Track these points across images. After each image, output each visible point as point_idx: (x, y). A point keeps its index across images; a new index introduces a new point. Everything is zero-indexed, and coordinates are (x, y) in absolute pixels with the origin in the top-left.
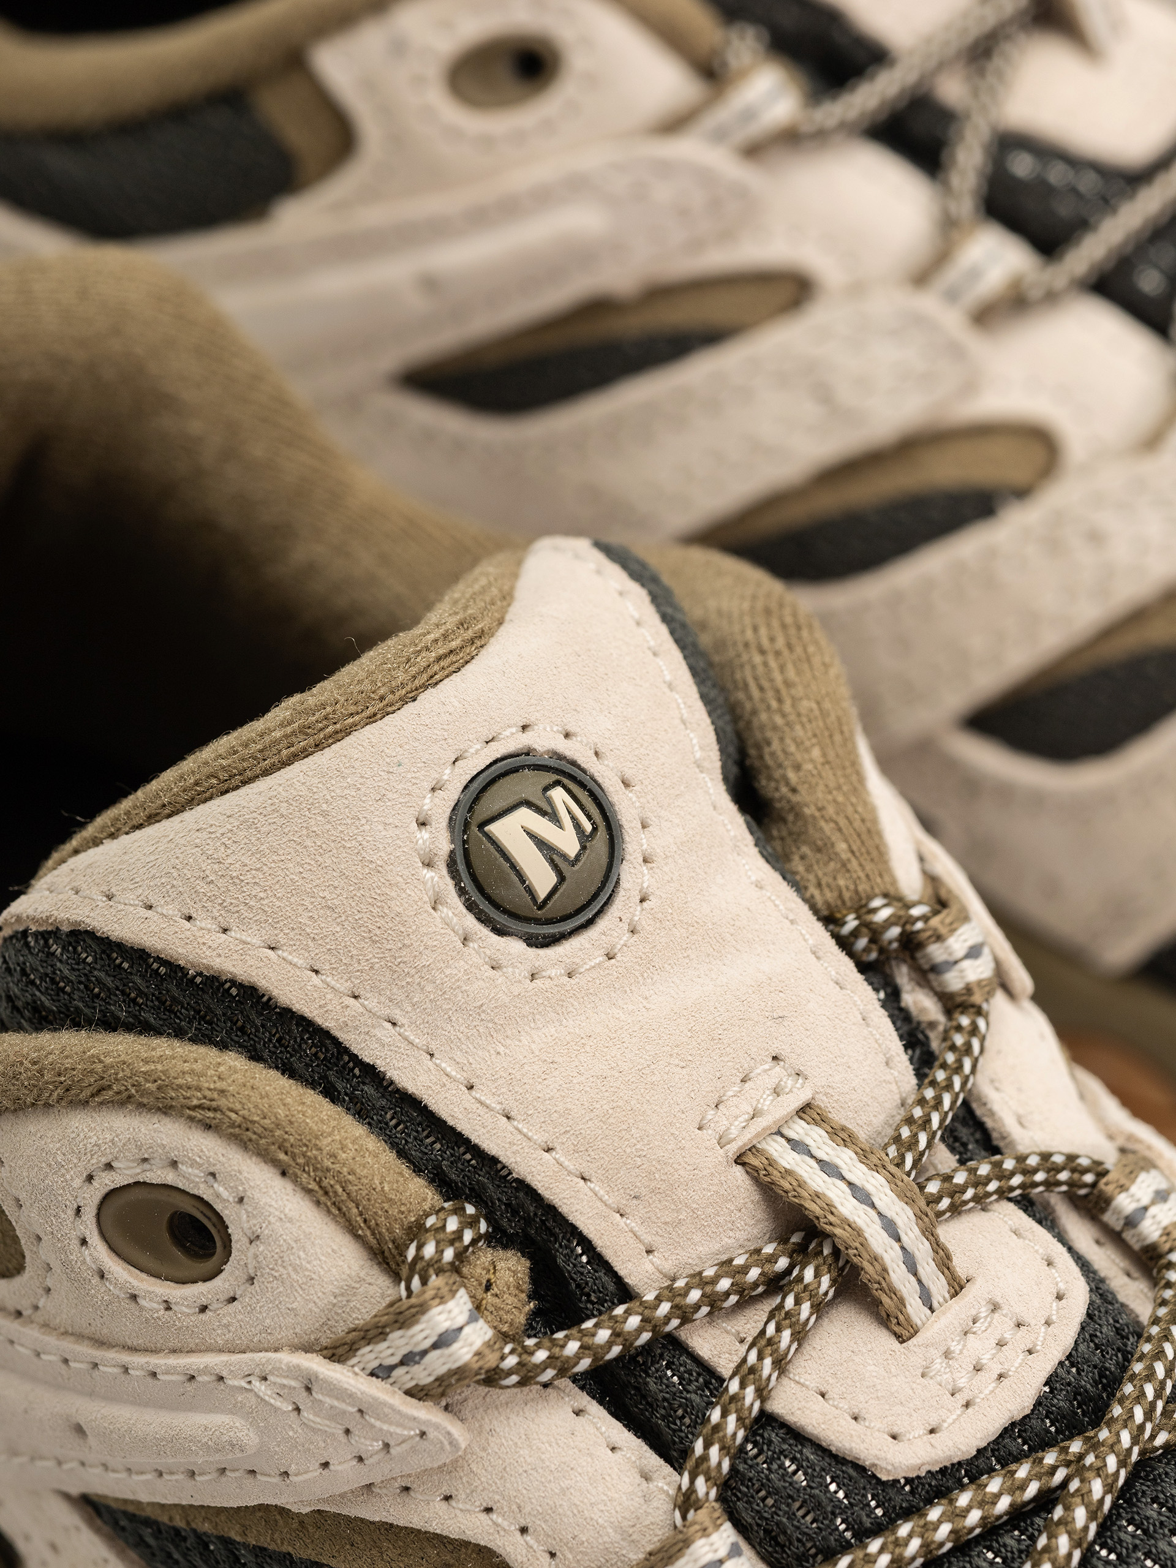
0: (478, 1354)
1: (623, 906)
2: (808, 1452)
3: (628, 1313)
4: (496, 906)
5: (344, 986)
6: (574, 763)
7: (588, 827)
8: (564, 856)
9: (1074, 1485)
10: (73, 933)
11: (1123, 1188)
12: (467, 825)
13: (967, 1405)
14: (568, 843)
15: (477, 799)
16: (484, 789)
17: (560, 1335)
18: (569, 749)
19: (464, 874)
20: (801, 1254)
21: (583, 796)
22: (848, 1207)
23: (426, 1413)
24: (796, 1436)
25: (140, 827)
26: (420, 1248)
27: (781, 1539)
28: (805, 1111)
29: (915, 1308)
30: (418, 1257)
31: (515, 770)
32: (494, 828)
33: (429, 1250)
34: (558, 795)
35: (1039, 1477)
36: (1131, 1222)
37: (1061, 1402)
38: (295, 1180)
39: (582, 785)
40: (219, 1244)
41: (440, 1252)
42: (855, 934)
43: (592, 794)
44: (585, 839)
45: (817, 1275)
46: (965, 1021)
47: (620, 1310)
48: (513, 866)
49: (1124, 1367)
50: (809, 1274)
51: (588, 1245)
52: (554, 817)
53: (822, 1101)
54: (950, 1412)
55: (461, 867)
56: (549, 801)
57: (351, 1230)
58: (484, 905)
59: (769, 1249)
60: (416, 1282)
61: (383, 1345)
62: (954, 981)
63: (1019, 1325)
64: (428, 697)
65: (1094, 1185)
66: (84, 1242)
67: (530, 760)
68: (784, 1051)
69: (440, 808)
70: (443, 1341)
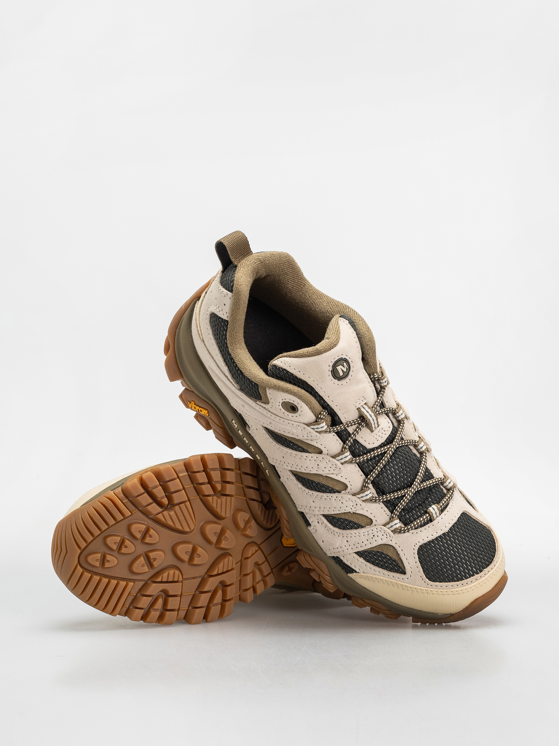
0: (325, 429)
1: (349, 377)
2: (359, 444)
3: (342, 426)
4: (335, 376)
5: (317, 383)
6: (347, 359)
7: (347, 368)
8: (344, 371)
9: (388, 452)
10: (284, 369)
11: (398, 413)
12: (334, 367)
13: (377, 441)
14: (345, 370)
15: (336, 364)
16: (337, 362)
17: (334, 427)
18: (346, 357)
19: (333, 373)
20: (362, 421)
21: (347, 363)
22: (369, 417)
23: (317, 434)
24: (358, 442)
25: (294, 357)
26: (321, 416)
27: (354, 453)
28: (365, 404)
29: (374, 429)
30: (320, 417)
31: (340, 360)
32: (337, 367)
33: (322, 416)
34: (345, 364)
35: (384, 450)
36: (398, 417)
37: (387, 440)
38: (308, 406)
39: (347, 362)
40: (296, 410)
41: (323, 417)
42: (372, 378)
43: (348, 363)
44: (347, 369)
45: (364, 424)
46: (383, 390)
47: (341, 425)
48: (338, 372)
49: (395, 437)
50: (363, 424)
51: (338, 417)
52: (344, 367)
53: (367, 402)
54: (376, 442)
55: (333, 372)
56: (344, 364)
57: (313, 412)
58: (334, 376)
59: (358, 420)
60: (320, 420)
61: (314, 426)
62: (383, 385)
63: (384, 431)
64: (332, 350)
65: (395, 412)
66: (279, 405)
67: (342, 359)
68: (364, 396)
69: (331, 364)
70: (322, 427)
